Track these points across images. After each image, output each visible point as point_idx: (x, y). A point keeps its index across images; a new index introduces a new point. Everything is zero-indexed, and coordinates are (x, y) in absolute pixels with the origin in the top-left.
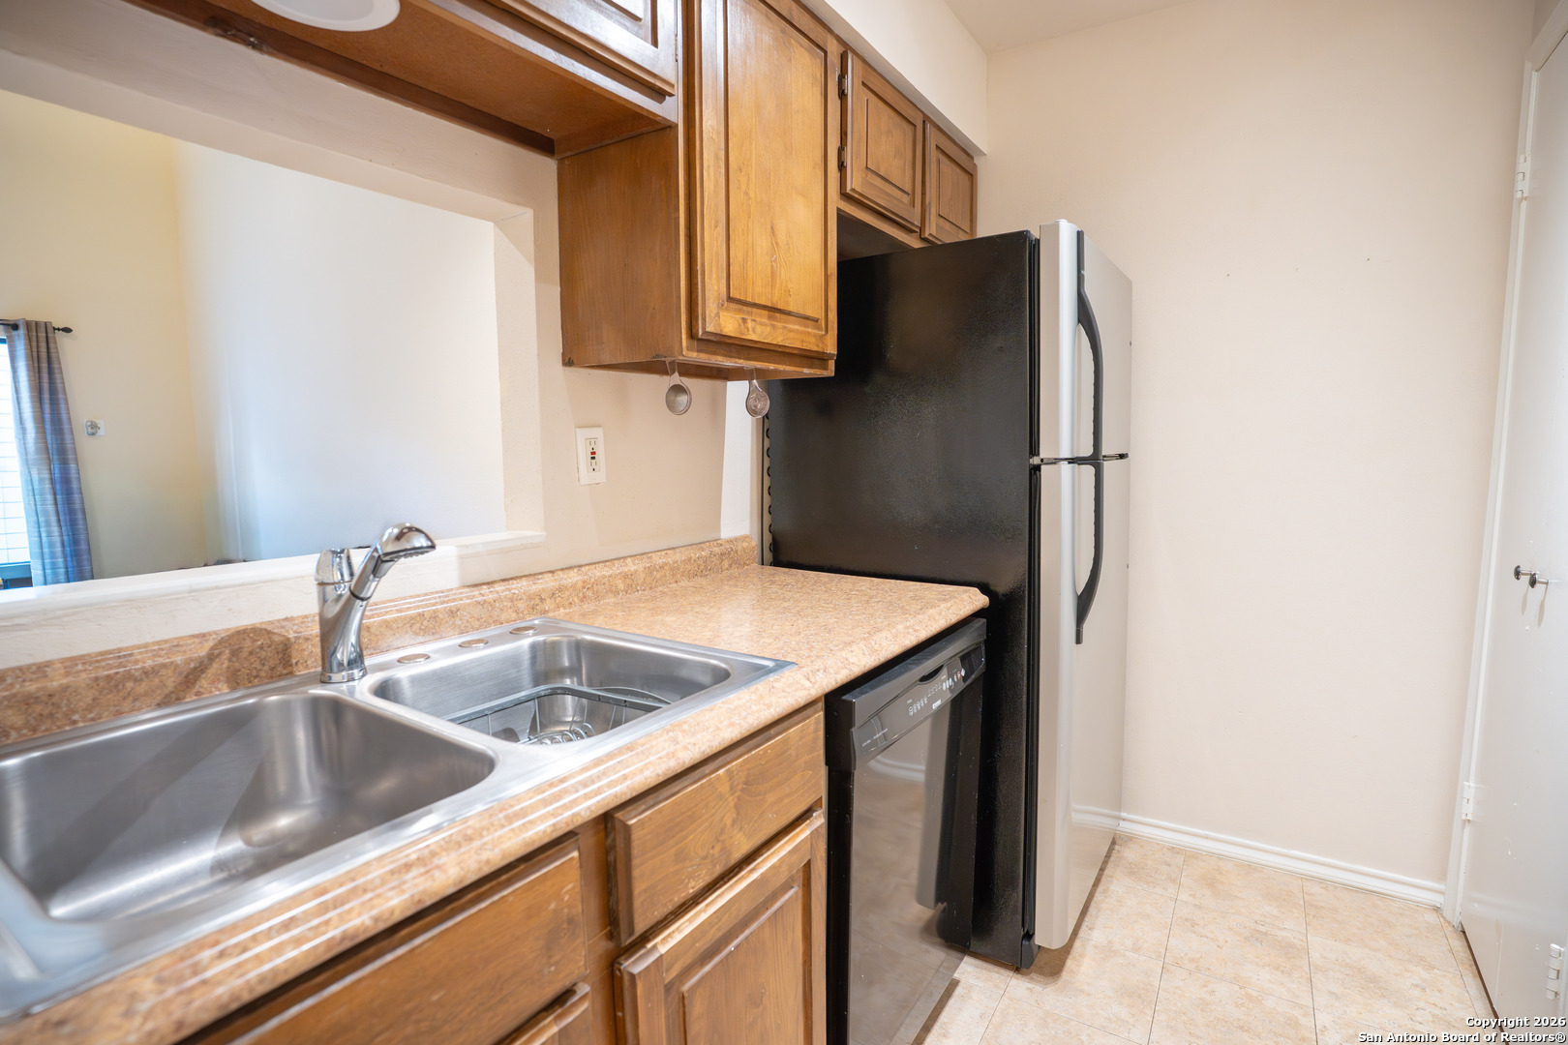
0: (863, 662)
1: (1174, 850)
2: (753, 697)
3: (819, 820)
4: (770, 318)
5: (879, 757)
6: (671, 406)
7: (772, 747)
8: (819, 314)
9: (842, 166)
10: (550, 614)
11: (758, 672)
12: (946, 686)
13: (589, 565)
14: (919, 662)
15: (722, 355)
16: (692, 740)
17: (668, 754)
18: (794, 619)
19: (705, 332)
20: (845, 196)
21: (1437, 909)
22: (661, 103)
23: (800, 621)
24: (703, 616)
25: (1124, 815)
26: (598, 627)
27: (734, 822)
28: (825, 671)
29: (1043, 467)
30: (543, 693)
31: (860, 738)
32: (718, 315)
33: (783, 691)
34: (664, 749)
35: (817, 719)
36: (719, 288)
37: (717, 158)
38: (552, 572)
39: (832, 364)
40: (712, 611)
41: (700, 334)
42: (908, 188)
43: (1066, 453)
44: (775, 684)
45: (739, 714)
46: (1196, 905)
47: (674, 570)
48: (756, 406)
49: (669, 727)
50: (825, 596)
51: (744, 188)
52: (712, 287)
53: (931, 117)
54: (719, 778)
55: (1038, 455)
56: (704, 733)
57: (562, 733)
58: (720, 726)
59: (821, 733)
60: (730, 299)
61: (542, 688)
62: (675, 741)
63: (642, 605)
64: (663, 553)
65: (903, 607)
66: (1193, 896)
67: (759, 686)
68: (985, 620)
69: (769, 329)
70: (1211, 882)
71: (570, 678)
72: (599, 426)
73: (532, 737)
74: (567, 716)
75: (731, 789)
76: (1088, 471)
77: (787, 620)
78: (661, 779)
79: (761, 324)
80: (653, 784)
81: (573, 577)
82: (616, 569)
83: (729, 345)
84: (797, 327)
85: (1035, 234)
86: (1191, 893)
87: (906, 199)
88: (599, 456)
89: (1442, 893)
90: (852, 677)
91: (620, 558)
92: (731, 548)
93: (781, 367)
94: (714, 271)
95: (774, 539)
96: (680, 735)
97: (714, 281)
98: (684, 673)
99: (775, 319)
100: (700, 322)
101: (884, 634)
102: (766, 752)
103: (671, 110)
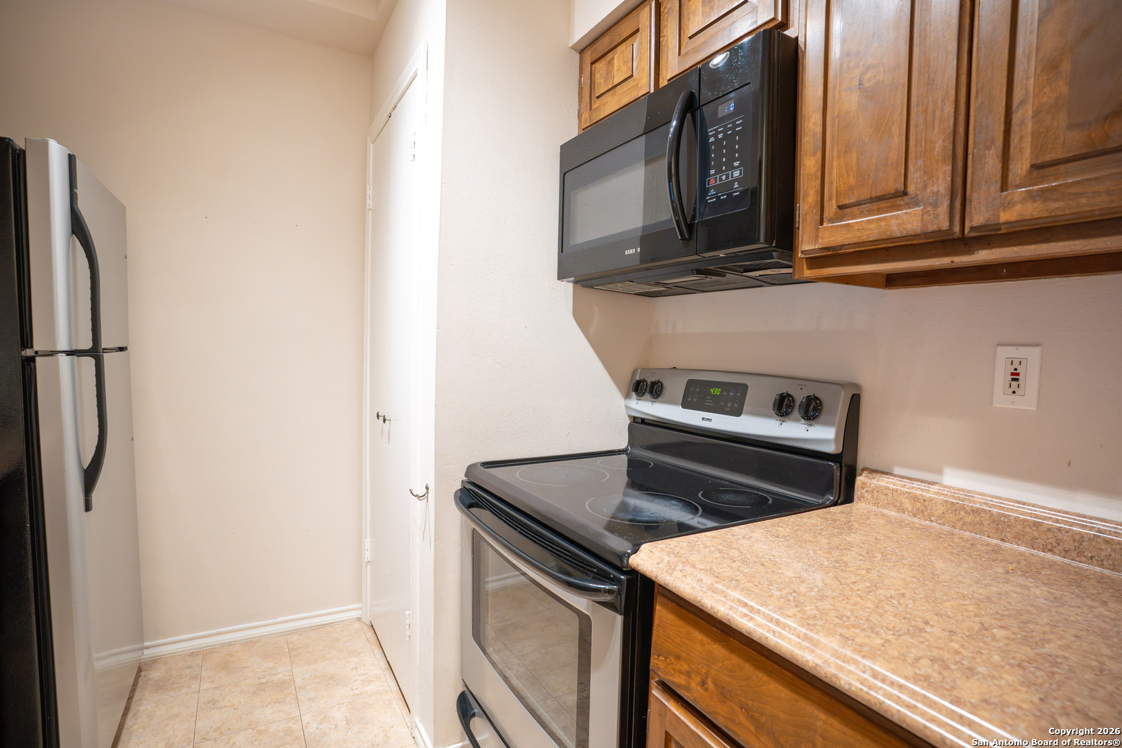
1: (193, 654)
21: (359, 619)
29: (37, 359)
43: (63, 345)
46: (214, 688)
55: (32, 346)
66: (212, 682)
70: (224, 666)
76: (89, 362)
85: (20, 144)
86: (210, 680)
89: (361, 609)
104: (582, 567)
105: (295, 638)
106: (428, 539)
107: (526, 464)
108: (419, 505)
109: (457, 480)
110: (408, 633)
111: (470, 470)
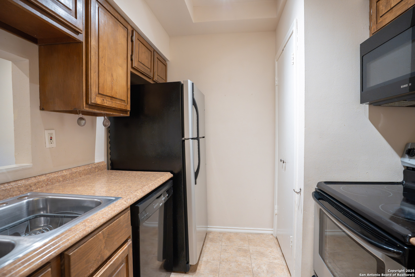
0: (141, 195)
1: (220, 233)
2: (109, 209)
3: (130, 242)
4: (111, 99)
5: (146, 222)
6: (79, 124)
7: (115, 223)
8: (125, 99)
9: (132, 60)
10: (34, 191)
11: (109, 201)
12: (163, 199)
13: (49, 173)
14: (156, 194)
15: (96, 109)
16: (91, 224)
17: (83, 230)
18: (120, 185)
19: (91, 103)
20: (132, 68)
21: (272, 234)
22: (78, 35)
23: (121, 185)
24: (91, 186)
25: (208, 226)
26: (53, 193)
27: (105, 247)
28: (130, 199)
29: (185, 140)
30: (32, 218)
31: (141, 216)
32: (95, 98)
33: (118, 206)
34: (81, 229)
35: (128, 213)
36: (96, 90)
37: (95, 53)
38: (35, 177)
39: (129, 113)
40: (94, 185)
41: (90, 103)
42: (150, 67)
43: (191, 137)
44: (116, 204)
45: (105, 214)
46: (226, 245)
47: (79, 173)
48: (106, 124)
49: (83, 221)
50: (128, 178)
51: (104, 62)
52: (94, 90)
53: (156, 50)
54: (100, 235)
55: (184, 137)
56: (95, 222)
57: (40, 230)
58: (99, 219)
59: (130, 217)
60: (99, 93)
61: (31, 216)
62: (85, 225)
63: (69, 185)
64: (76, 168)
65: (150, 179)
66: (225, 243)
67: (111, 205)
68: (172, 181)
69: (111, 103)
70: (229, 239)
71: (42, 211)
72: (54, 129)
73: (26, 234)
74: (41, 224)
75: (103, 237)
76: (196, 141)
77: (117, 185)
78: (81, 238)
79: (108, 101)
80: (78, 240)
81: (44, 178)
82: (59, 174)
83: (98, 107)
84: (119, 102)
85: (182, 83)
87: (149, 70)
88: (54, 139)
89: (273, 231)
90: (138, 199)
91: (61, 171)
92: (98, 165)
93: (114, 113)
94: (94, 85)
95: (111, 162)
96: (87, 223)
97: (94, 88)
98: (86, 204)
99: (113, 100)
100: (90, 100)
101: (146, 187)
102: (114, 224)
103: (81, 37)
104: (378, 236)
105: (250, 236)
106: (301, 210)
107: (345, 184)
108: (297, 196)
109: (314, 188)
110: (291, 245)
111: (319, 184)
